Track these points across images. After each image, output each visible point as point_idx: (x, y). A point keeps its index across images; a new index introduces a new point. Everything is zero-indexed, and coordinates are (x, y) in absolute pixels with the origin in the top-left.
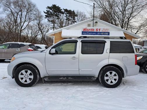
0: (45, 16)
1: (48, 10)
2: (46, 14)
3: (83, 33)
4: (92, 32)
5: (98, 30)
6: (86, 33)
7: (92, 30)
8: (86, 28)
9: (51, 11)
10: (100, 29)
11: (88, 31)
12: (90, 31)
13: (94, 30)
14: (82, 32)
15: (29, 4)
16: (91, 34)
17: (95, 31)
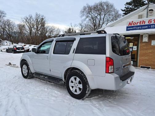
0: (123, 14)
1: (127, 6)
2: (124, 12)
3: (128, 29)
4: (142, 26)
5: (151, 22)
6: (132, 28)
7: (141, 23)
8: (132, 22)
9: (131, 6)
11: (136, 25)
12: (138, 24)
13: (145, 22)
14: (127, 27)
16: (140, 29)
17: (147, 23)
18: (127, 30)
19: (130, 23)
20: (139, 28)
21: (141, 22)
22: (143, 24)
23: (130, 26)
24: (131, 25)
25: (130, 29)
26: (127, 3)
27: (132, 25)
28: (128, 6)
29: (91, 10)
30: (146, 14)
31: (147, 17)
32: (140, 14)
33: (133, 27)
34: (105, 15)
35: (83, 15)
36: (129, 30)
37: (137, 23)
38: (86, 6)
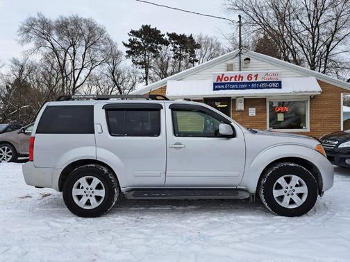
0: (127, 52)
1: (132, 38)
2: (129, 49)
3: (216, 87)
4: (238, 84)
5: (251, 78)
6: (223, 87)
7: (237, 79)
8: (223, 75)
9: (139, 40)
10: (256, 76)
11: (229, 81)
12: (233, 81)
13: (242, 77)
14: (215, 84)
15: (90, 29)
16: (235, 89)
17: (245, 80)
18: (215, 89)
19: (219, 77)
20: (233, 86)
21: (236, 77)
22: (240, 81)
23: (219, 82)
24: (221, 80)
25: (219, 87)
26: (133, 32)
27: (223, 81)
28: (135, 37)
29: (50, 30)
30: (238, 64)
31: (240, 70)
32: (230, 62)
33: (224, 84)
34: (86, 49)
35: (28, 40)
36: (218, 89)
37: (231, 78)
38: (37, 18)
